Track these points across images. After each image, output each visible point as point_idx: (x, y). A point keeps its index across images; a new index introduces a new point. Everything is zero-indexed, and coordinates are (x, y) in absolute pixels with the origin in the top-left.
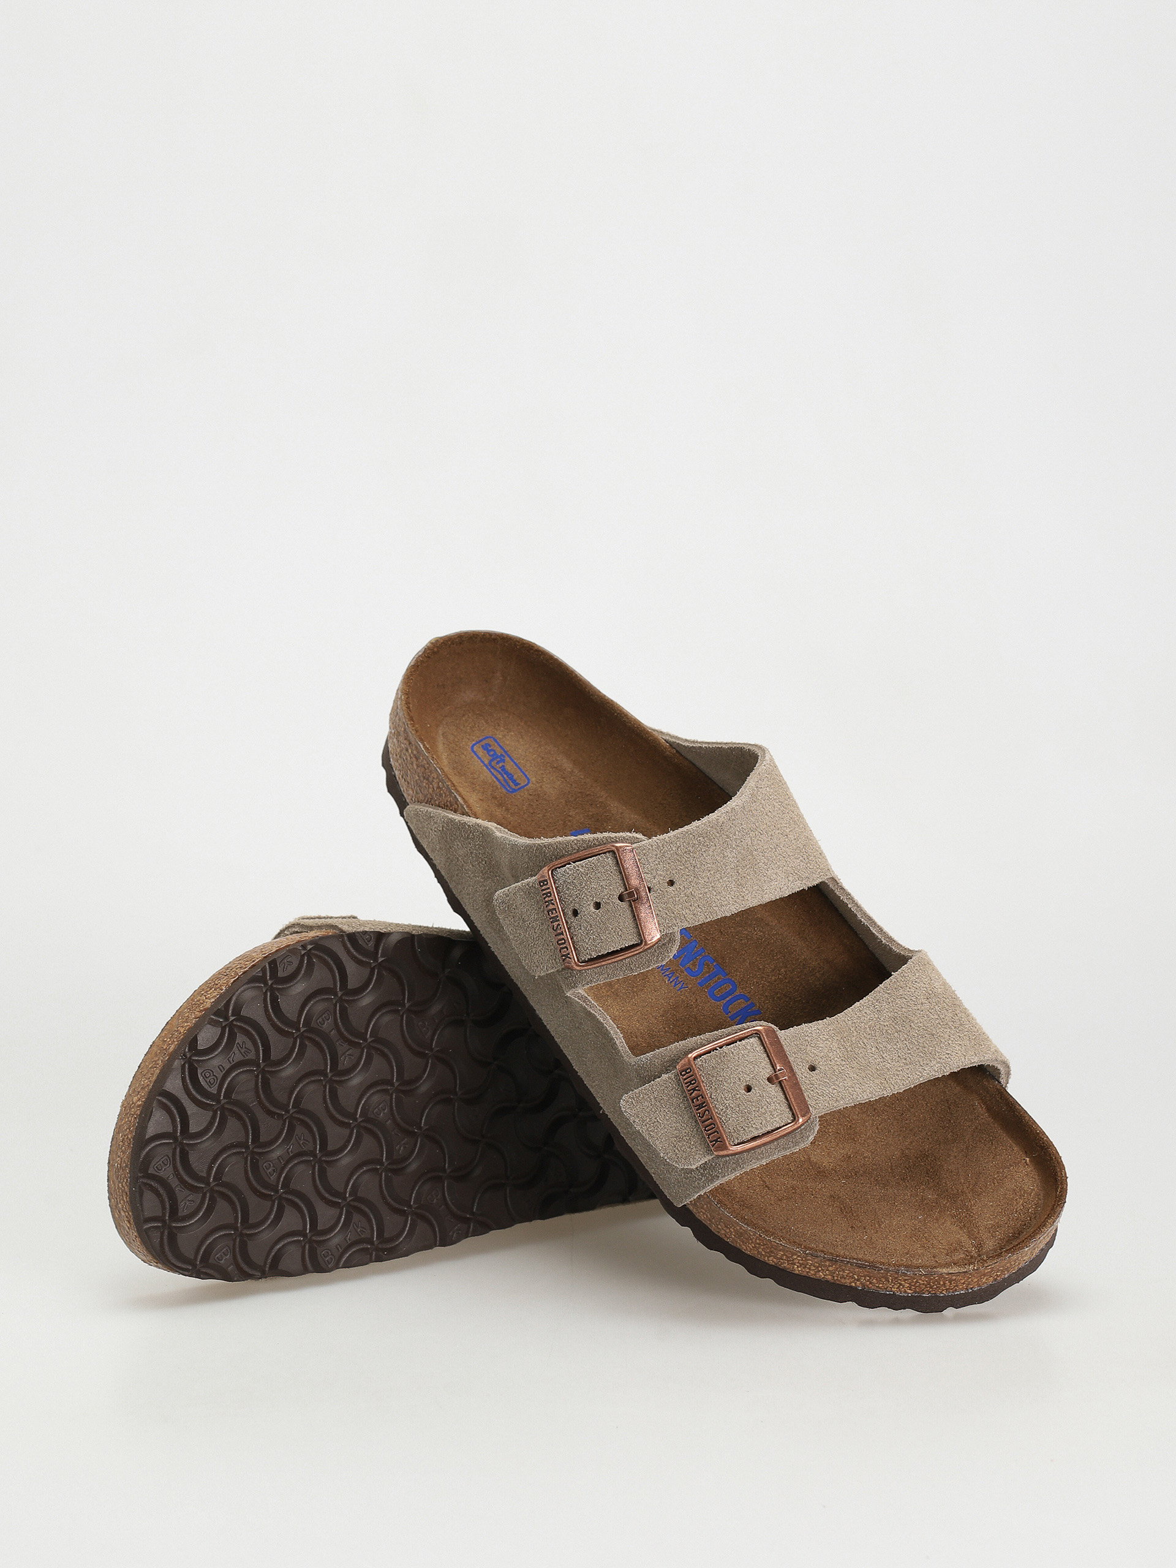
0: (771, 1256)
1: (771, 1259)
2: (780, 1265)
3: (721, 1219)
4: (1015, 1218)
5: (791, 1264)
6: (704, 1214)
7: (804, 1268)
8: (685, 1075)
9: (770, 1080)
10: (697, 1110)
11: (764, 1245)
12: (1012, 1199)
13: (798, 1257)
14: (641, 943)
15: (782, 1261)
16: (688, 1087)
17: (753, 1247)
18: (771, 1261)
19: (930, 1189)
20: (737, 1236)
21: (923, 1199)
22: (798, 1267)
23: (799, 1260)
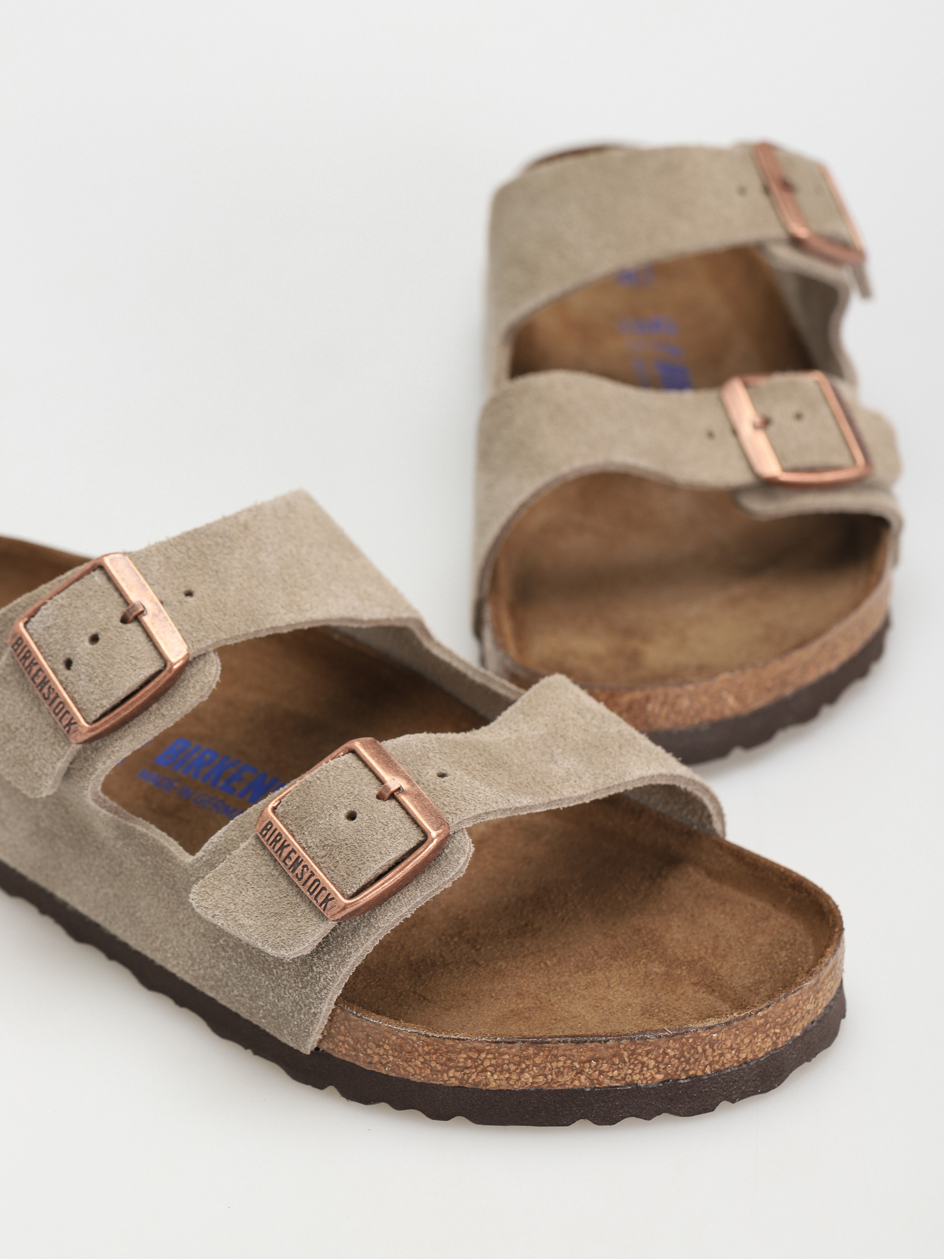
0: (450, 1068)
1: (451, 1073)
2: (467, 1081)
3: (368, 1036)
4: (781, 971)
5: (482, 1071)
6: (343, 1042)
7: (501, 1072)
8: (266, 834)
9: (380, 797)
10: (293, 872)
11: (436, 1050)
12: (771, 952)
13: (487, 1054)
14: (165, 667)
15: (467, 1071)
16: (274, 848)
17: (422, 1063)
18: (452, 1078)
19: (653, 962)
20: (396, 1054)
21: (647, 975)
22: (492, 1075)
23: (490, 1059)
